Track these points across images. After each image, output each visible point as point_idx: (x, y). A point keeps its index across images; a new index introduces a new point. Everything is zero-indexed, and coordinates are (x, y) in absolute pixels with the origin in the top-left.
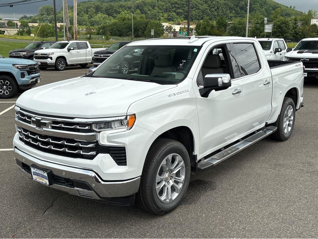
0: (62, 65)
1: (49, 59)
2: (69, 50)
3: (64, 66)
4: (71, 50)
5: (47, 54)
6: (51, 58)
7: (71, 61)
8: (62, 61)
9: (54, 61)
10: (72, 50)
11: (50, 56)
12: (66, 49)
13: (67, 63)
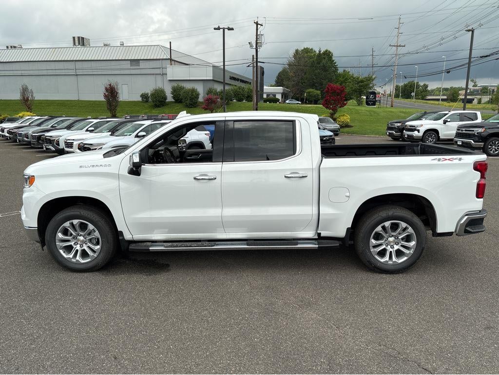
0: (432, 138)
1: (416, 132)
2: (445, 122)
3: (434, 140)
4: (447, 121)
5: (414, 126)
6: (418, 131)
7: (445, 135)
8: (432, 135)
9: (421, 134)
10: (449, 122)
11: (418, 128)
12: (441, 121)
13: (439, 137)
